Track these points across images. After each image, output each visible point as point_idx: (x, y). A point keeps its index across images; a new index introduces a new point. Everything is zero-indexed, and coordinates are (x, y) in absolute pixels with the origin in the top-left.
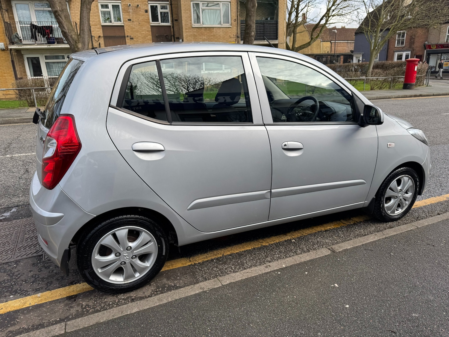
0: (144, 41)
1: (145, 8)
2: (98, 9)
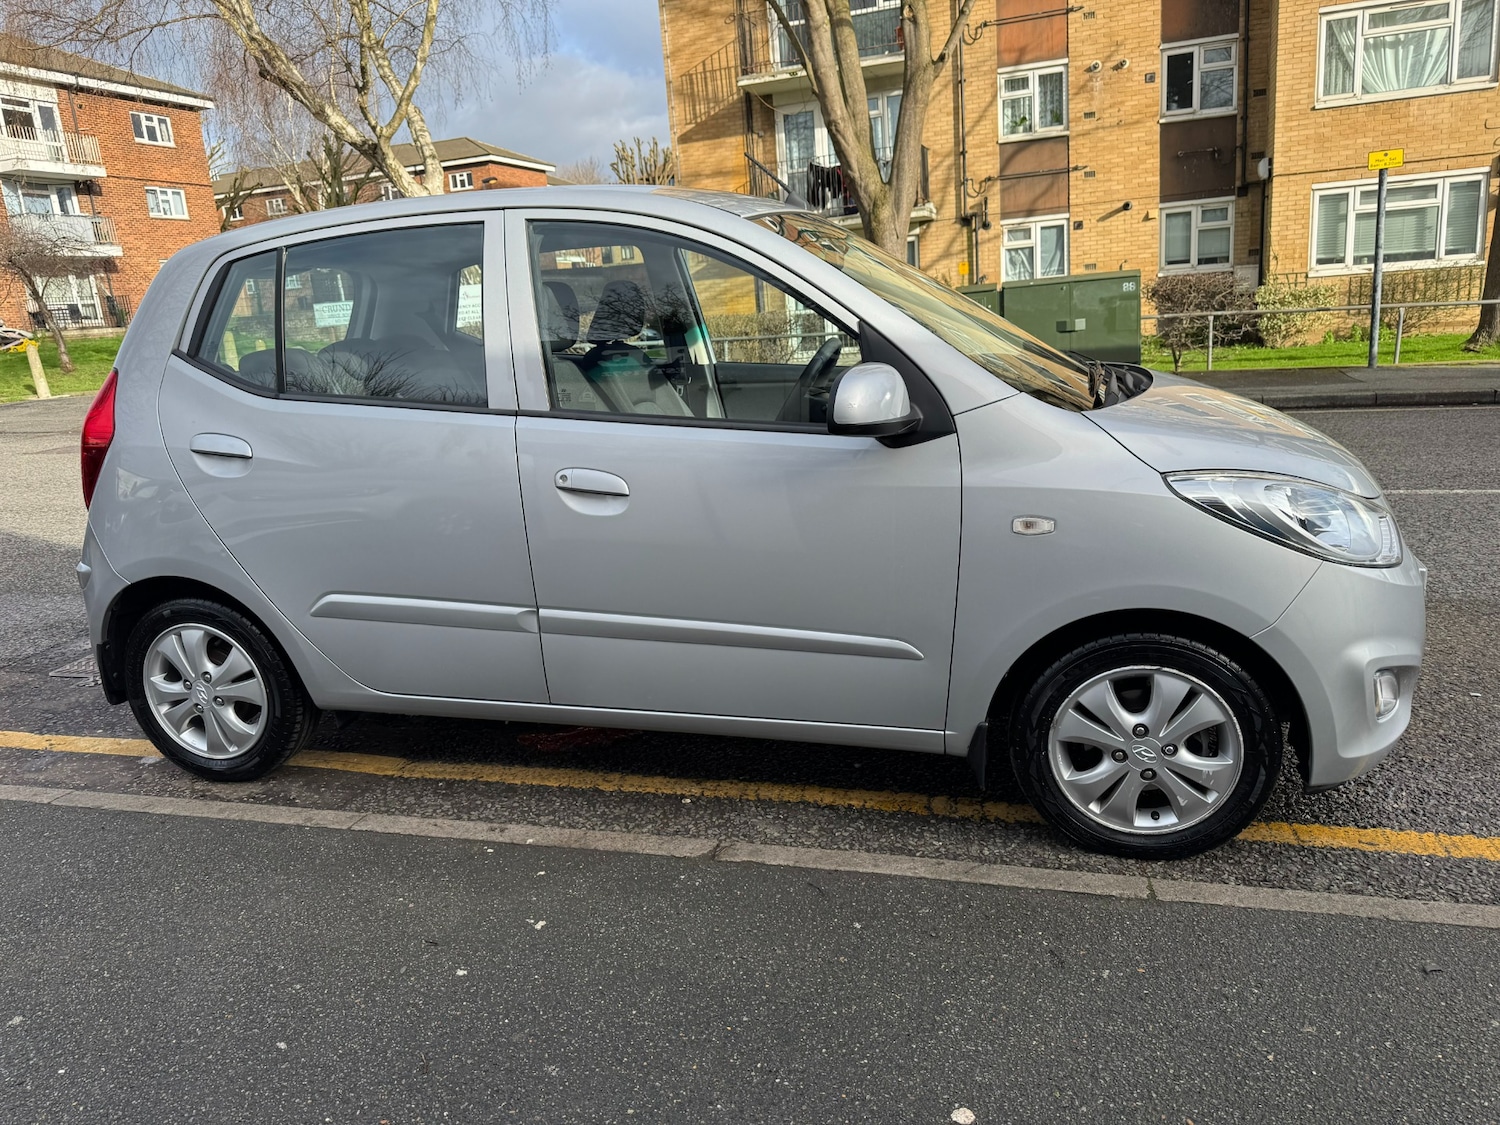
0: (1132, 176)
1: (1148, 68)
2: (996, 95)
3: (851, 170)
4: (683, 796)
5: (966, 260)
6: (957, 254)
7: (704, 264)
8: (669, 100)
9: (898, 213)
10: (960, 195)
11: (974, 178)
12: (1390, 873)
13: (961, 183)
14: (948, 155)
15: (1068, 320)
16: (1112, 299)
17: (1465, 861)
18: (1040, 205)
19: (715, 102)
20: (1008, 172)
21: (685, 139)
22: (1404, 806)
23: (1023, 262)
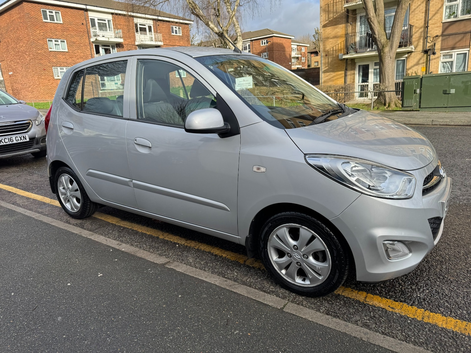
2: (443, 4)
3: (375, 35)
4: (178, 244)
5: (425, 66)
6: (421, 64)
7: (328, 68)
8: (320, 13)
9: (391, 49)
10: (425, 42)
11: (431, 36)
12: (390, 321)
13: (426, 38)
14: (421, 28)
15: (448, 89)
16: (467, 81)
17: (427, 324)
18: (457, 45)
19: (336, 13)
20: (445, 33)
21: (325, 26)
22: (422, 296)
23: (448, 67)
